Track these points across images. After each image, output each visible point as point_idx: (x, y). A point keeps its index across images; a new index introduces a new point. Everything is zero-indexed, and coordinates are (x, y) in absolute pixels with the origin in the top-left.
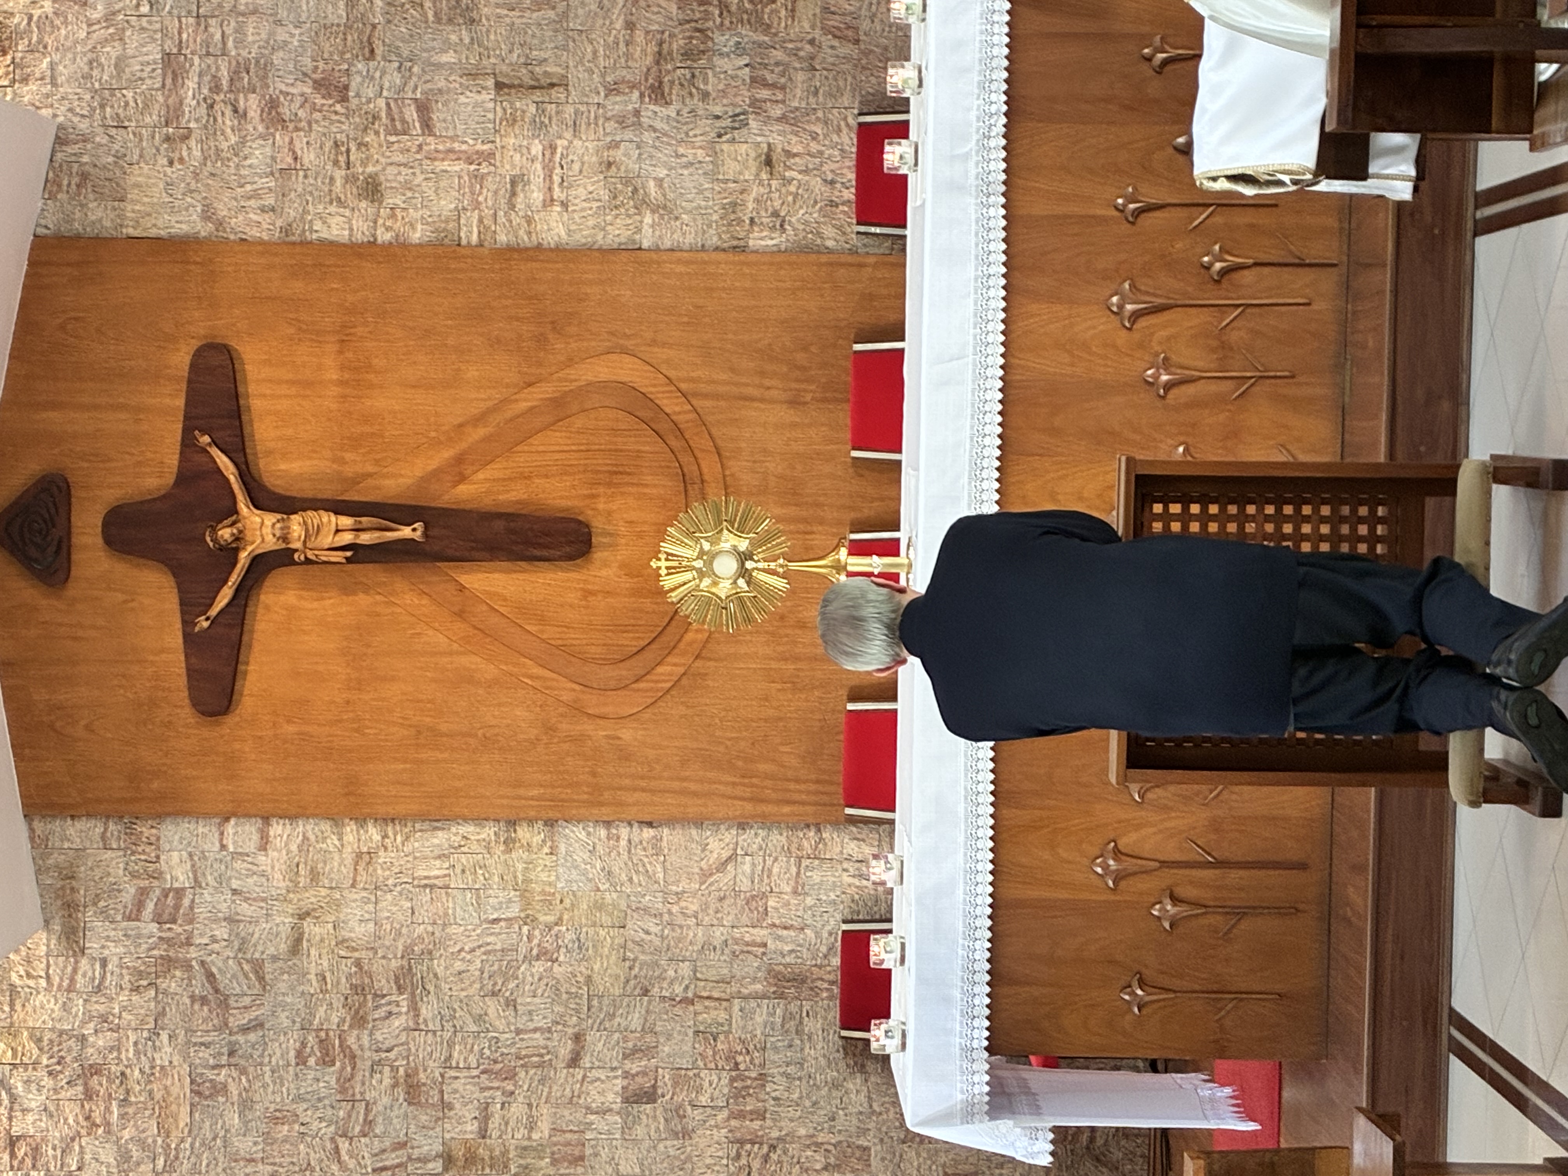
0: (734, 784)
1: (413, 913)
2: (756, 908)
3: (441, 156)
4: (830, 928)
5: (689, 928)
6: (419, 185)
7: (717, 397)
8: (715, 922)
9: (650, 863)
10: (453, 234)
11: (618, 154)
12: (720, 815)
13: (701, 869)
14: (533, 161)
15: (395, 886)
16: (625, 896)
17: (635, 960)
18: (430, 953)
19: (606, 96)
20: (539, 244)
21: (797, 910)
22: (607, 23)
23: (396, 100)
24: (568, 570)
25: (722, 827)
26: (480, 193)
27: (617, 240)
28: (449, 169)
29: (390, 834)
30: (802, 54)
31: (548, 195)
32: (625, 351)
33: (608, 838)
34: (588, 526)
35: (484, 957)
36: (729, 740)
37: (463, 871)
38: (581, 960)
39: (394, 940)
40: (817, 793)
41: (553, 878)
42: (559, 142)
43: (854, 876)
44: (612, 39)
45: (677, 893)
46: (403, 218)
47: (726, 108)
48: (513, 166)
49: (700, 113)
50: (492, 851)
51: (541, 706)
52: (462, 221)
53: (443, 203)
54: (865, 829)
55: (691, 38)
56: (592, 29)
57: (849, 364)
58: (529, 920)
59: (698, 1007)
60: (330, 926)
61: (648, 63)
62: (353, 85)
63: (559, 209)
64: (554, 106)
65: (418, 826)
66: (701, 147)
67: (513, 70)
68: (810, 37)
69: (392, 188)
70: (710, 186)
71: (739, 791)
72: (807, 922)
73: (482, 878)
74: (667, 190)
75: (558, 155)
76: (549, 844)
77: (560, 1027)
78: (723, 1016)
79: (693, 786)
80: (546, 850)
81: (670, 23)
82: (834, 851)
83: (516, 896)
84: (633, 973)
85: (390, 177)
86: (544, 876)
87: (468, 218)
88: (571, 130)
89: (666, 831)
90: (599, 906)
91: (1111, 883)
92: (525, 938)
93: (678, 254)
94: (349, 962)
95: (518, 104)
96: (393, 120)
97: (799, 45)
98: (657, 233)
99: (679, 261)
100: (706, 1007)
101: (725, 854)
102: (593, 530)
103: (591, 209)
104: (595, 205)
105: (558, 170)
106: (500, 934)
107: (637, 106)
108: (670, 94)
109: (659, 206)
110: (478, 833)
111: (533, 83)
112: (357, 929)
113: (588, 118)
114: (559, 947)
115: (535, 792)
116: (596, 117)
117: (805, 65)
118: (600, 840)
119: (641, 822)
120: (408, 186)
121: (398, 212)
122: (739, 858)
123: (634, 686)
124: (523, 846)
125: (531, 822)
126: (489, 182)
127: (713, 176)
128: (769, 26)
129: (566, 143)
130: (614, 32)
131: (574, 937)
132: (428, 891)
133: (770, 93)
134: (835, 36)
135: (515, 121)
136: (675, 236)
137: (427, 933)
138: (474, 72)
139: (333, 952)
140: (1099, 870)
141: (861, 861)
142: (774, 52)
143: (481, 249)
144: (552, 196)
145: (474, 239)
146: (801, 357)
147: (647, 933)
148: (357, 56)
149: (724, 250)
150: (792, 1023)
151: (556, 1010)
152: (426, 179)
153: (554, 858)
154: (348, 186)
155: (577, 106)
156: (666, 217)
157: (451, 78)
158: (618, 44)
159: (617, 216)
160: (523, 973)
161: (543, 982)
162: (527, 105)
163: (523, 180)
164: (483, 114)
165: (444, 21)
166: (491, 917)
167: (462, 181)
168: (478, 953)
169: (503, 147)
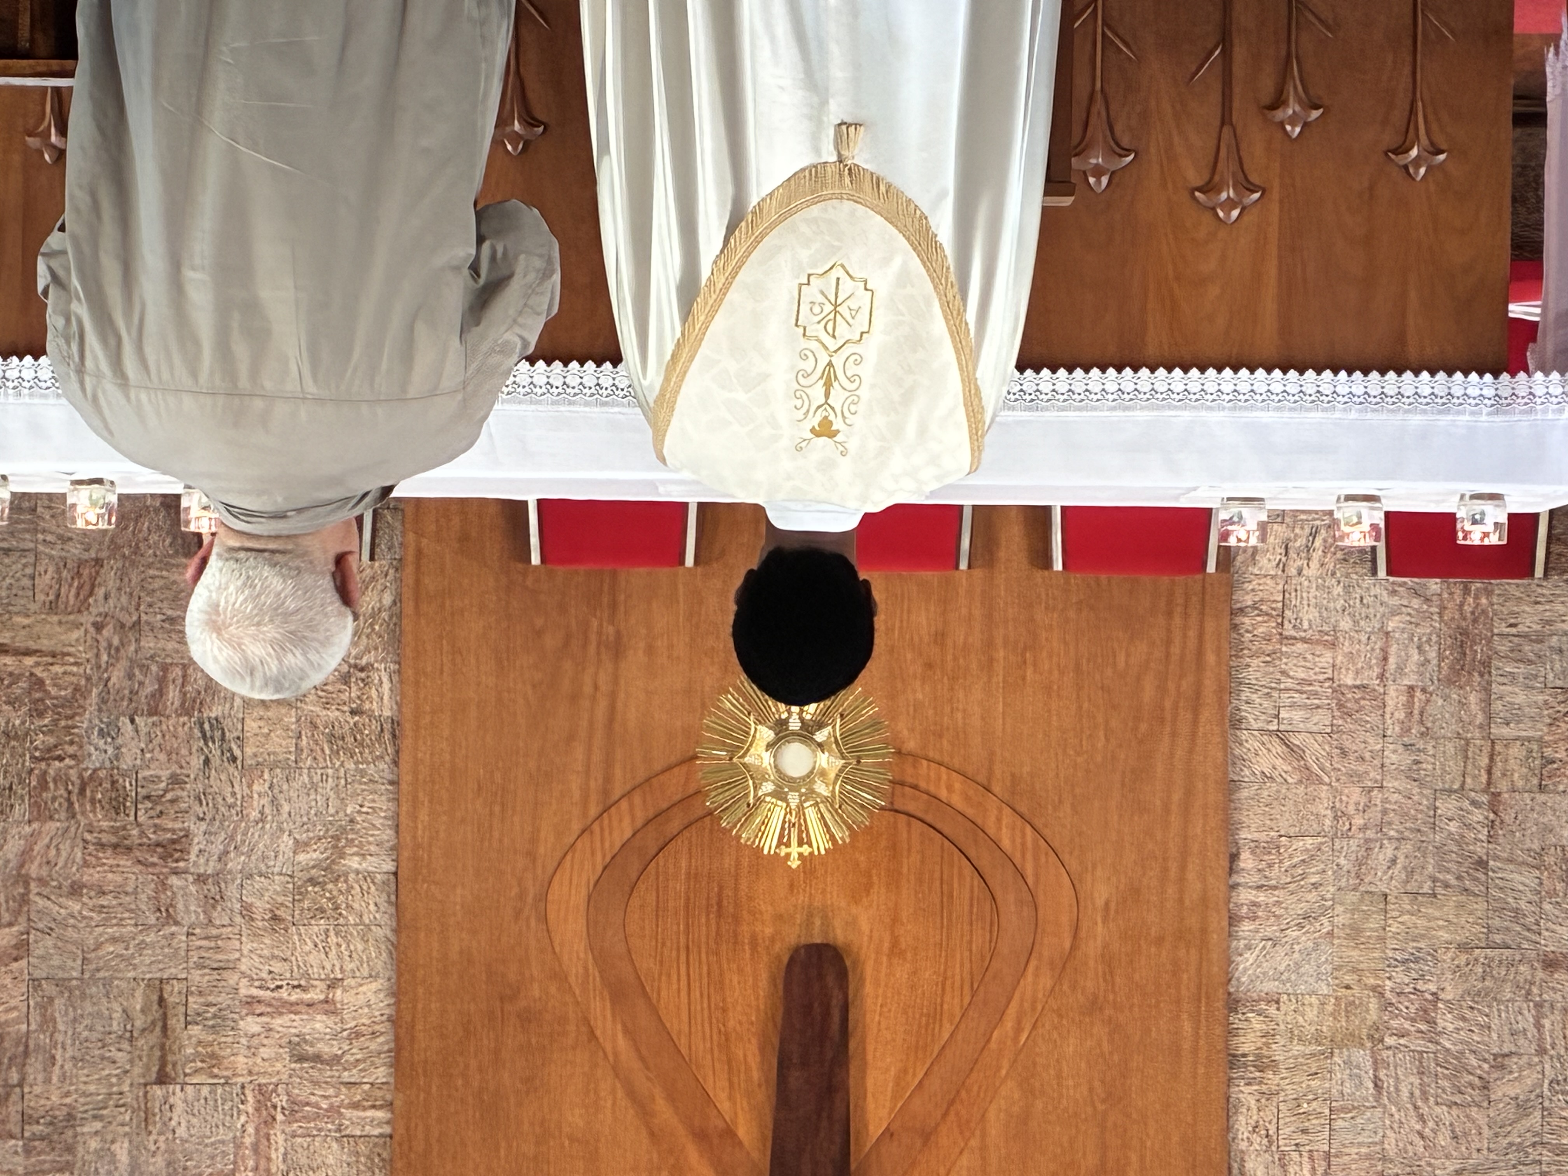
0: (1174, 734)
2: (1357, 701)
3: (263, 1163)
4: (1385, 593)
5: (1385, 801)
7: (608, 763)
8: (1377, 762)
9: (1291, 857)
10: (376, 1145)
11: (260, 906)
12: (1220, 755)
13: (1300, 782)
14: (270, 1030)
16: (1339, 895)
17: (1435, 880)
19: (177, 923)
20: (389, 1020)
21: (1359, 641)
22: (72, 921)
24: (862, 980)
25: (1237, 752)
26: (316, 1105)
27: (384, 906)
28: (282, 1150)
30: (116, 642)
31: (320, 1006)
32: (543, 897)
33: (1255, 918)
34: (796, 950)
35: (1431, 1101)
36: (1107, 740)
37: (1304, 1131)
38: (1435, 958)
40: (1186, 615)
41: (1314, 1000)
42: (243, 991)
43: (1309, 558)
44: (94, 915)
45: (1336, 818)
47: (194, 750)
48: (278, 1058)
49: (200, 787)
50: (1274, 1089)
51: (1060, 1016)
52: (357, 1132)
53: (331, 1160)
55: (93, 801)
56: (79, 944)
57: (561, 571)
58: (1376, 1035)
59: (1503, 786)
61: (129, 863)
63: (339, 992)
64: (191, 999)
66: (250, 786)
67: (140, 1058)
68: (92, 630)
70: (305, 772)
71: (1184, 729)
72: (1377, 626)
73: (1314, 1104)
74: (311, 835)
75: (261, 993)
76: (1263, 1006)
77: (1535, 990)
78: (1516, 751)
79: (1176, 797)
80: (1272, 1010)
81: (73, 829)
82: (1271, 590)
83: (1341, 1054)
84: (1453, 882)
86: (1311, 1014)
87: (353, 1123)
88: (226, 974)
89: (1244, 834)
90: (1355, 933)
91: (1256, 196)
92: (1403, 1041)
93: (403, 819)
95: (190, 1051)
97: (104, 644)
98: (373, 848)
99: (414, 817)
100: (1504, 775)
101: (1279, 748)
102: (803, 941)
103: (339, 945)
104: (333, 939)
105: (284, 994)
106: (1397, 1078)
107: (191, 879)
108: (173, 831)
109: (335, 847)
110: (1248, 1109)
111: (158, 1029)
113: (208, 949)
114: (1416, 991)
115: (1187, 1027)
116: (207, 938)
117: (131, 636)
118: (1257, 931)
119: (1231, 871)
122: (1282, 728)
123: (1030, 881)
124: (1267, 1045)
125: (1230, 1032)
126: (302, 1092)
127: (291, 769)
128: (77, 689)
129: (244, 981)
130: (85, 912)
131: (1401, 968)
133: (171, 687)
134: (91, 594)
135: (213, 1056)
136: (378, 822)
138: (142, 1114)
140: (1235, 213)
141: (1287, 548)
142: (114, 680)
143: (398, 1103)
144: (321, 1002)
145: (380, 1114)
146: (551, 642)
147: (1394, 861)
149: (397, 752)
150: (1527, 648)
151: (1509, 996)
153: (1284, 998)
155: (191, 965)
156: (350, 837)
157: (153, 1148)
158: (103, 907)
159: (349, 907)
160: (1455, 1044)
161: (1468, 1014)
162: (190, 1037)
163: (298, 1044)
164: (202, 1101)
165: (70, 1158)
166: (1372, 1091)
167: (300, 1132)
168: (1425, 1110)
169: (250, 1073)
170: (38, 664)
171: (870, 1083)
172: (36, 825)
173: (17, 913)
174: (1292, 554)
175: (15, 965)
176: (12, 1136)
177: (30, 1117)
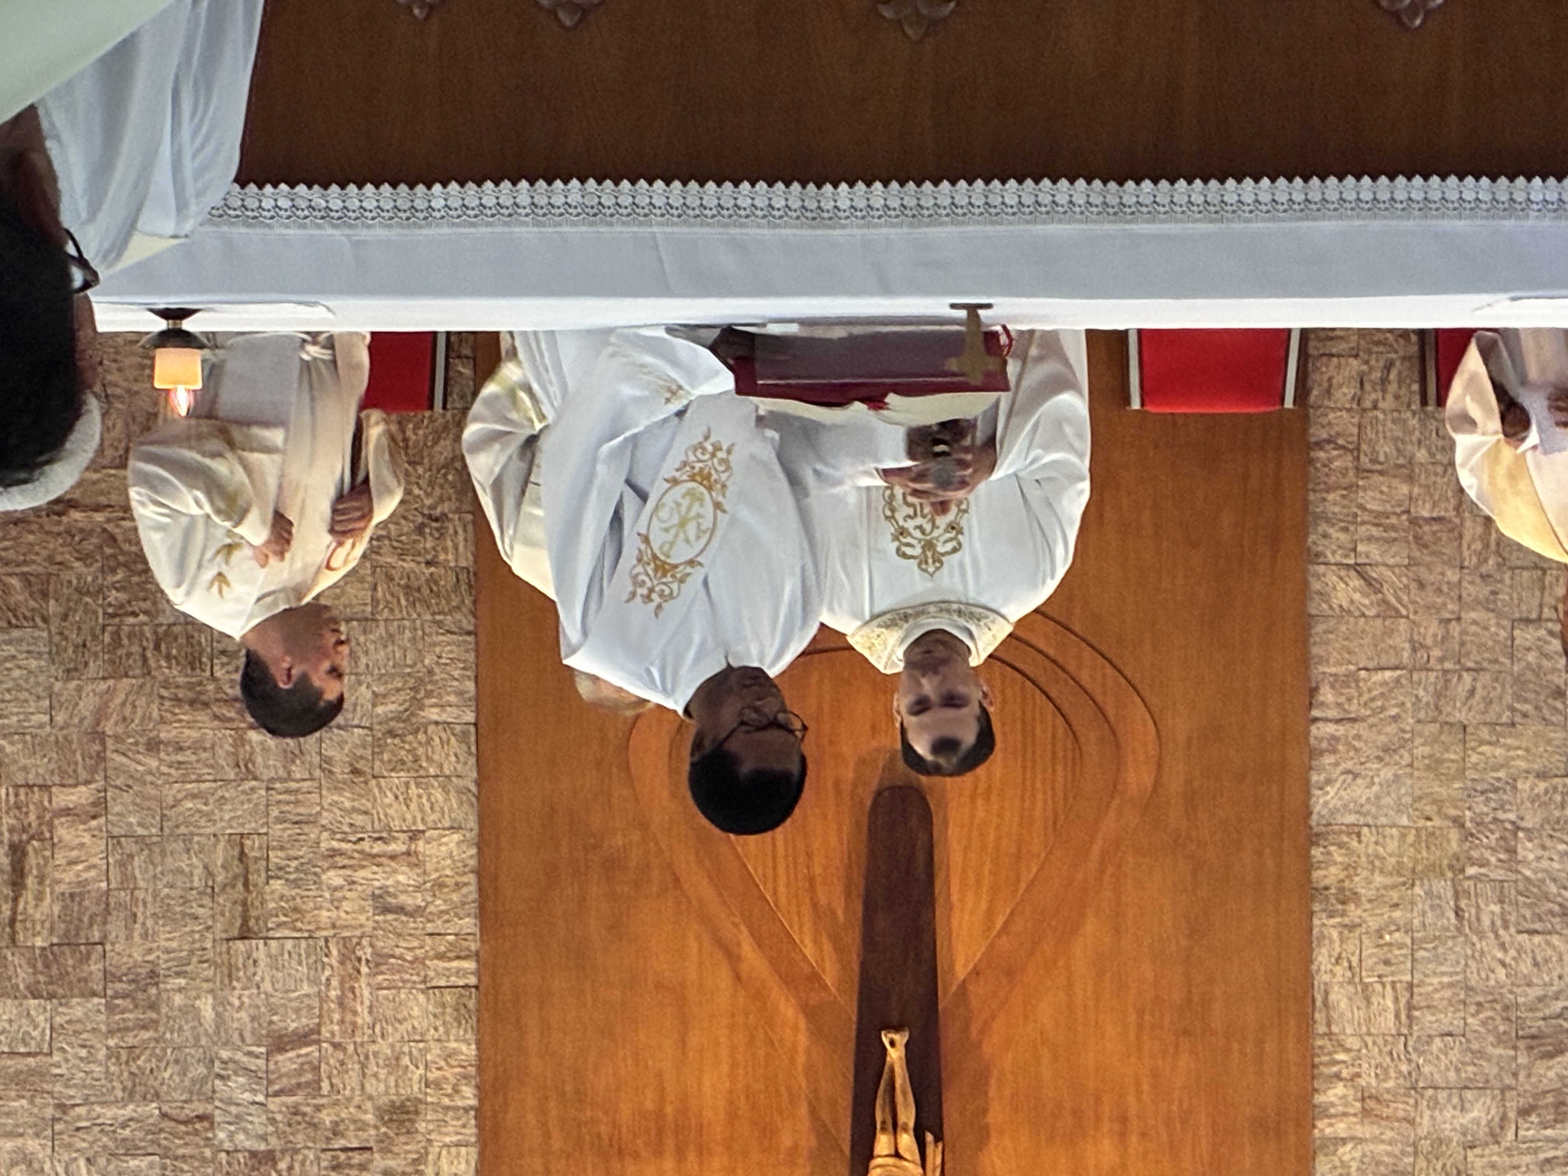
0: (1253, 571)
1: (1450, 1034)
2: (1434, 533)
3: (349, 1017)
5: (1464, 632)
6: (392, 1046)
8: (1454, 594)
9: (1370, 691)
10: (462, 996)
11: (340, 759)
12: (1299, 589)
13: (1378, 616)
14: (354, 883)
15: (1410, 1061)
16: (1419, 727)
17: (1513, 710)
18: (1506, 1008)
19: (255, 778)
20: (472, 871)
21: (1435, 474)
22: (149, 778)
23: (270, 1082)
24: (946, 822)
25: (1314, 586)
26: (401, 957)
27: (464, 758)
28: (367, 1004)
29: (1335, 1069)
31: (402, 859)
32: (624, 746)
33: (1334, 751)
34: (879, 793)
35: (1513, 930)
37: (1387, 963)
38: (1515, 788)
39: (1489, 1061)
40: (1263, 451)
41: (1394, 831)
42: (324, 845)
43: (1384, 391)
44: (173, 771)
45: (1414, 650)
46: (439, 1069)
48: (362, 910)
50: (1357, 920)
52: (442, 983)
53: (416, 1012)
54: (1314, 377)
55: (168, 657)
56: (158, 801)
58: (1457, 867)
60: (1470, 1153)
61: (205, 718)
62: (248, 1144)
63: (421, 845)
64: (272, 854)
65: (1321, 1029)
67: (222, 914)
69: (397, 1086)
70: (382, 624)
71: (1263, 564)
73: (1397, 935)
74: (390, 686)
75: (344, 846)
76: (1345, 839)
80: (1354, 843)
81: (148, 686)
82: (1347, 423)
83: (1422, 885)
84: (1532, 711)
85: (382, 1087)
86: (1393, 846)
87: (438, 974)
88: (306, 829)
89: (1322, 668)
90: (1435, 764)
92: (1483, 870)
93: (483, 669)
94: (1523, 1125)
95: (272, 905)
96: (299, 1085)
98: (452, 699)
99: (493, 668)
101: (1356, 582)
102: (887, 784)
103: (420, 796)
104: (414, 791)
105: (366, 846)
106: (1478, 907)
109: (414, 698)
110: (1331, 941)
111: (240, 886)
112: (1475, 1114)
113: (288, 803)
114: (1496, 820)
115: (1270, 862)
116: (288, 792)
118: (1337, 764)
119: (1311, 705)
120: (394, 1063)
121: (433, 1075)
122: (1359, 561)
123: (1112, 719)
124: (1349, 877)
125: (1312, 866)
126: (386, 945)
127: (367, 621)
130: (164, 769)
131: (1481, 799)
132: (1417, 1013)
135: (295, 909)
136: (456, 673)
137: (1478, 1012)
138: (226, 971)
139: (1508, 1149)
141: (1362, 383)
143: (483, 956)
144: (403, 854)
145: (468, 964)
147: (1472, 692)
148: (208, 1139)
149: (475, 602)
152: (383, 1036)
153: (1365, 830)
154: (395, 1149)
155: (271, 820)
156: (429, 687)
157: (237, 1003)
158: (180, 763)
159: (429, 759)
160: (1536, 873)
161: (1548, 842)
162: (272, 892)
163: (380, 896)
164: (286, 956)
165: (154, 1016)
166: (1453, 920)
167: (385, 984)
168: (1507, 938)
169: (334, 926)
170: (109, 520)
171: (955, 922)
172: (111, 682)
173: (93, 771)
174: (1368, 387)
175: (94, 823)
176: (94, 994)
177: (112, 974)
